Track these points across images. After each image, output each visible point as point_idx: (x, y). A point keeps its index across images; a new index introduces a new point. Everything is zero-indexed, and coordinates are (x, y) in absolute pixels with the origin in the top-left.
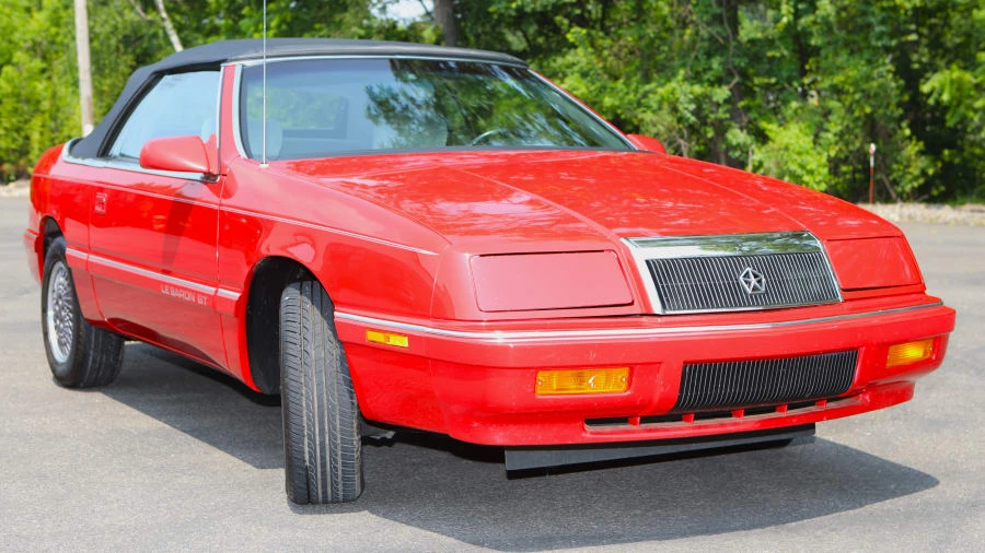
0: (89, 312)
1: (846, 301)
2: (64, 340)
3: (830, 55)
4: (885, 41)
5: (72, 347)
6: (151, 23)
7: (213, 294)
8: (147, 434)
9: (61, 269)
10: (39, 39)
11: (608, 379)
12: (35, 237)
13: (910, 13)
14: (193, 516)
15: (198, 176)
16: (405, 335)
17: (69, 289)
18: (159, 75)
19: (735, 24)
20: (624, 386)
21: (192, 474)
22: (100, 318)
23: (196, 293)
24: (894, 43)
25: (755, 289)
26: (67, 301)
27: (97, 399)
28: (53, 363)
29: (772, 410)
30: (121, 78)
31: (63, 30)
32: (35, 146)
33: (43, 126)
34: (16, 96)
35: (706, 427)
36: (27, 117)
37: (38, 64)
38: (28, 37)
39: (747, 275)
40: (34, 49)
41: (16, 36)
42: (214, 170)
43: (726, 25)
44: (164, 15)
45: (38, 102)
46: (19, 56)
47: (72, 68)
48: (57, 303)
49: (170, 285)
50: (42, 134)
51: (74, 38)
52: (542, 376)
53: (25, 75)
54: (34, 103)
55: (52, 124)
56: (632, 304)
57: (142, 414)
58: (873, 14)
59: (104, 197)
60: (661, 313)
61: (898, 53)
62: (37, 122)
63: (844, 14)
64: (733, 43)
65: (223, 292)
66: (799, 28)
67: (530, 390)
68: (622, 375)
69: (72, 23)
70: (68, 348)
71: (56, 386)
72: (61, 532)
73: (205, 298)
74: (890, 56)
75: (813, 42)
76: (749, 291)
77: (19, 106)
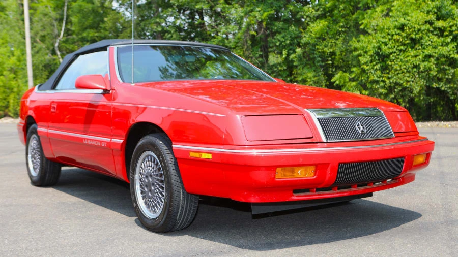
0: (48, 155)
1: (396, 137)
2: (35, 167)
3: (301, 69)
4: (320, 63)
5: (39, 169)
6: (54, 60)
7: (109, 141)
8: (75, 203)
9: (34, 137)
10: (13, 67)
11: (306, 171)
12: (23, 125)
13: (329, 54)
14: (105, 238)
15: (101, 91)
16: (210, 153)
17: (38, 146)
18: (77, 56)
19: (267, 57)
20: (313, 174)
21: (99, 220)
22: (53, 157)
23: (101, 142)
24: (323, 64)
25: (362, 131)
26: (38, 151)
27: (51, 190)
28: (31, 176)
29: (366, 185)
30: (43, 79)
31: (22, 63)
32: (11, 104)
33: (15, 97)
34: (4, 87)
35: (343, 192)
36: (8, 94)
37: (12, 75)
38: (9, 66)
39: (358, 125)
40: (12, 70)
41: (5, 66)
42: (109, 88)
43: (264, 58)
44: (60, 57)
45: (12, 89)
46: (5, 73)
47: (25, 76)
48: (33, 152)
49: (88, 139)
50: (14, 100)
51: (26, 65)
52: (278, 170)
53: (8, 79)
54: (11, 89)
55: (17, 97)
56: (313, 137)
57: (71, 196)
58: (316, 54)
59: (55, 105)
60: (326, 141)
61: (325, 68)
62: (12, 96)
63: (305, 54)
64: (266, 65)
65: (114, 140)
66: (290, 59)
67: (273, 177)
68: (311, 169)
69: (25, 60)
70: (38, 170)
71: (32, 186)
72: (46, 247)
73: (105, 143)
74: (322, 69)
75: (295, 64)
76: (360, 132)
77: (5, 90)
